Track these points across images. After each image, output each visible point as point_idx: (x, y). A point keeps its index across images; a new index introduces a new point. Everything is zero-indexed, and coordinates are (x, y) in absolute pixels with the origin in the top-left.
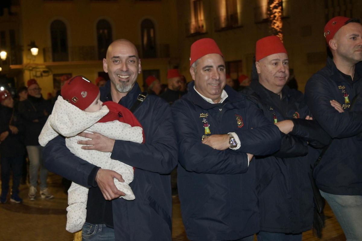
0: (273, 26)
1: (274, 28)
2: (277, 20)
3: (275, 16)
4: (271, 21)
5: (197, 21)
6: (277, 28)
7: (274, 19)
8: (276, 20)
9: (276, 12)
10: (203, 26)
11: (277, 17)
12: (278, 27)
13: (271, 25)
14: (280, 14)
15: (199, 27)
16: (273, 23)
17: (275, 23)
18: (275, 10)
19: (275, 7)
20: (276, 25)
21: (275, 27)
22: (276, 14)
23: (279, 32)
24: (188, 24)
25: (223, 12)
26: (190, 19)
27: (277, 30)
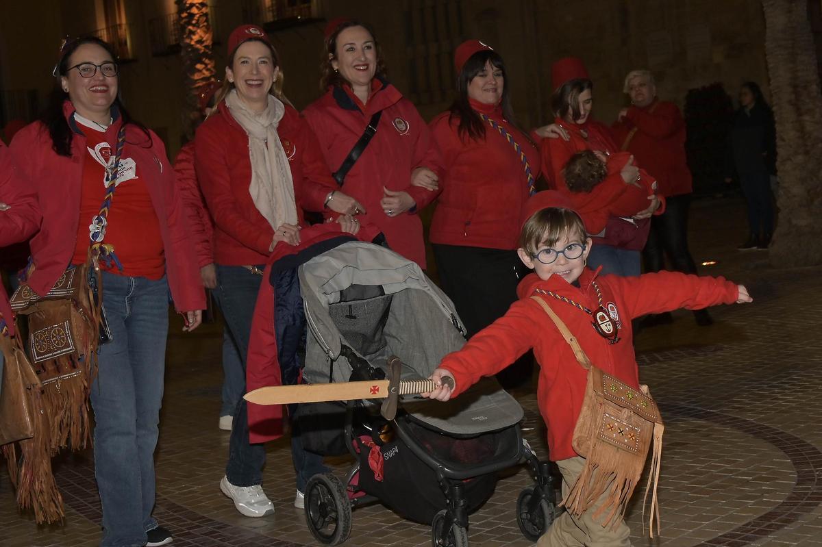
0: (188, 41)
1: (190, 46)
2: (197, 25)
3: (192, 16)
4: (182, 29)
6: (198, 46)
7: (189, 23)
8: (194, 25)
11: (196, 18)
12: (200, 42)
13: (183, 39)
16: (187, 31)
17: (193, 33)
20: (195, 38)
21: (193, 43)
22: (195, 10)
23: (205, 55)
27: (198, 50)
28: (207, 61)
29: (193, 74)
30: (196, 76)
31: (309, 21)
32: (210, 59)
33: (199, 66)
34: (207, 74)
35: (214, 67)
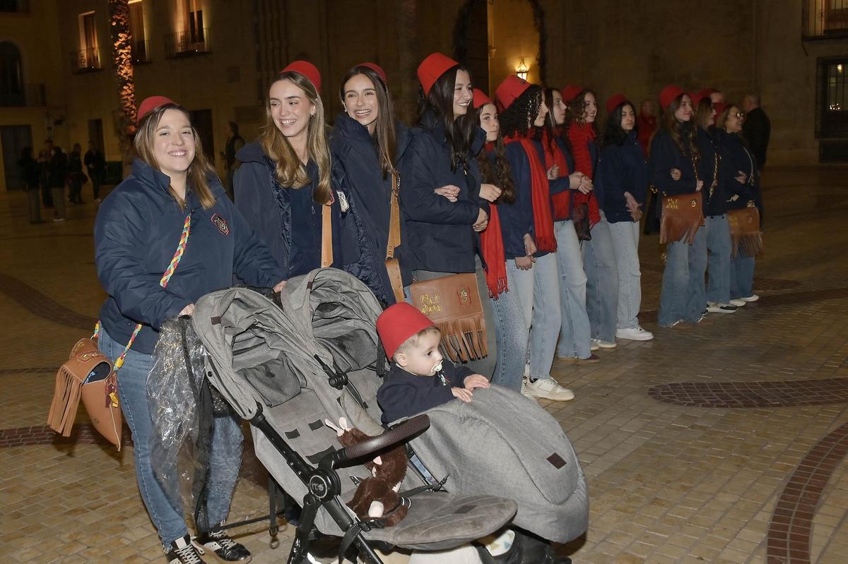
0: (119, 73)
1: (120, 76)
2: (125, 65)
3: (121, 59)
4: (116, 66)
6: (125, 76)
7: (120, 63)
8: (123, 65)
9: (122, 53)
11: (124, 61)
12: (126, 74)
13: (115, 72)
14: (129, 56)
16: (119, 68)
17: (122, 69)
18: (121, 51)
19: (121, 47)
20: (123, 72)
21: (122, 74)
22: (123, 56)
23: (129, 81)
26: (79, 45)
27: (125, 78)
28: (130, 85)
29: (121, 92)
30: (124, 93)
31: (203, 53)
32: (131, 84)
33: (125, 87)
34: (130, 92)
35: (134, 88)
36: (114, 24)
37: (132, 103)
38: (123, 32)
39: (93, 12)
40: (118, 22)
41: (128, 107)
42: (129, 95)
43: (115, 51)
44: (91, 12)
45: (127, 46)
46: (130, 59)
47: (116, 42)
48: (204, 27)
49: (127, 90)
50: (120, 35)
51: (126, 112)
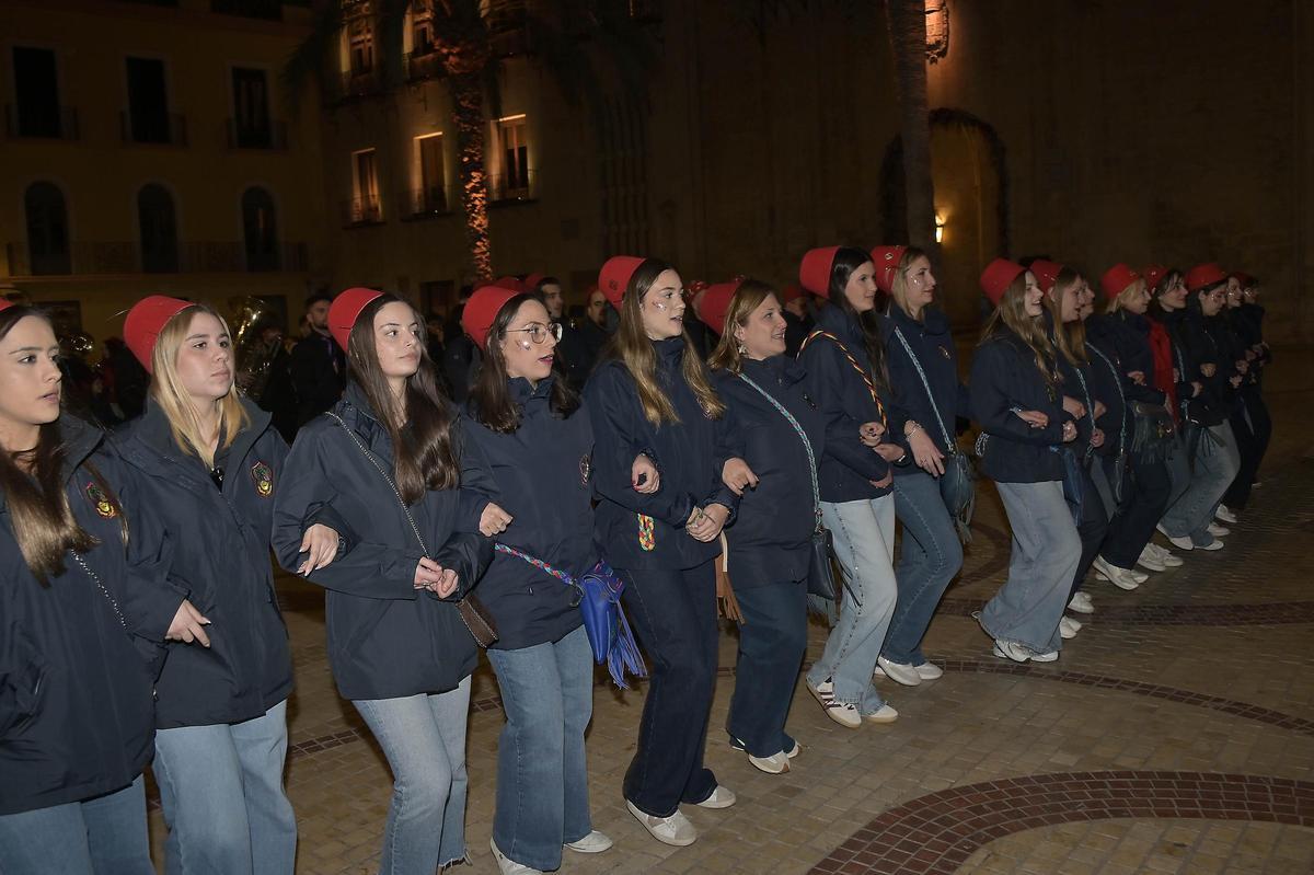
0: (472, 224)
1: (473, 228)
2: (478, 213)
3: (475, 206)
4: (468, 215)
5: (366, 197)
6: (479, 229)
7: (473, 211)
9: (475, 198)
10: (377, 209)
11: (478, 208)
12: (480, 225)
13: (467, 223)
14: (484, 202)
15: (370, 209)
16: (471, 218)
17: (475, 219)
18: (474, 195)
19: (475, 189)
20: (477, 222)
21: (475, 226)
22: (477, 202)
23: (483, 235)
24: (346, 203)
25: (417, 182)
26: (352, 192)
27: (478, 231)
28: (484, 240)
29: (474, 249)
30: (477, 251)
31: (528, 202)
32: (487, 238)
33: (478, 243)
34: (484, 249)
35: (489, 244)
36: (466, 159)
37: (487, 264)
38: (477, 170)
39: (373, 149)
40: (471, 156)
41: (482, 270)
42: (484, 253)
43: (467, 196)
44: (369, 150)
45: (482, 189)
46: (484, 206)
47: (467, 184)
48: (529, 167)
49: (482, 246)
50: (474, 174)
51: (479, 275)
